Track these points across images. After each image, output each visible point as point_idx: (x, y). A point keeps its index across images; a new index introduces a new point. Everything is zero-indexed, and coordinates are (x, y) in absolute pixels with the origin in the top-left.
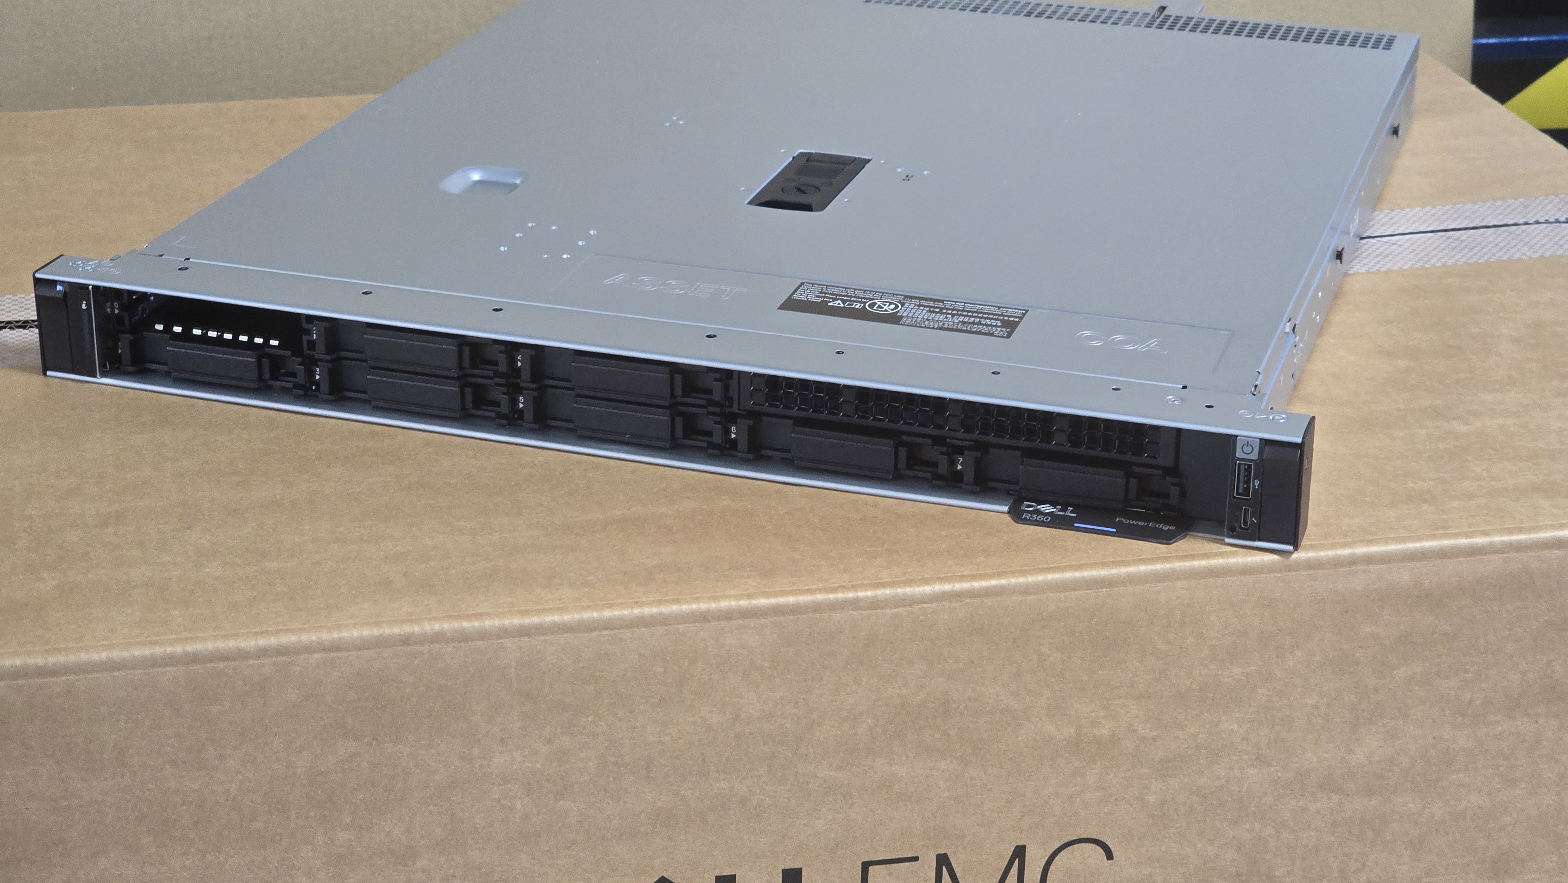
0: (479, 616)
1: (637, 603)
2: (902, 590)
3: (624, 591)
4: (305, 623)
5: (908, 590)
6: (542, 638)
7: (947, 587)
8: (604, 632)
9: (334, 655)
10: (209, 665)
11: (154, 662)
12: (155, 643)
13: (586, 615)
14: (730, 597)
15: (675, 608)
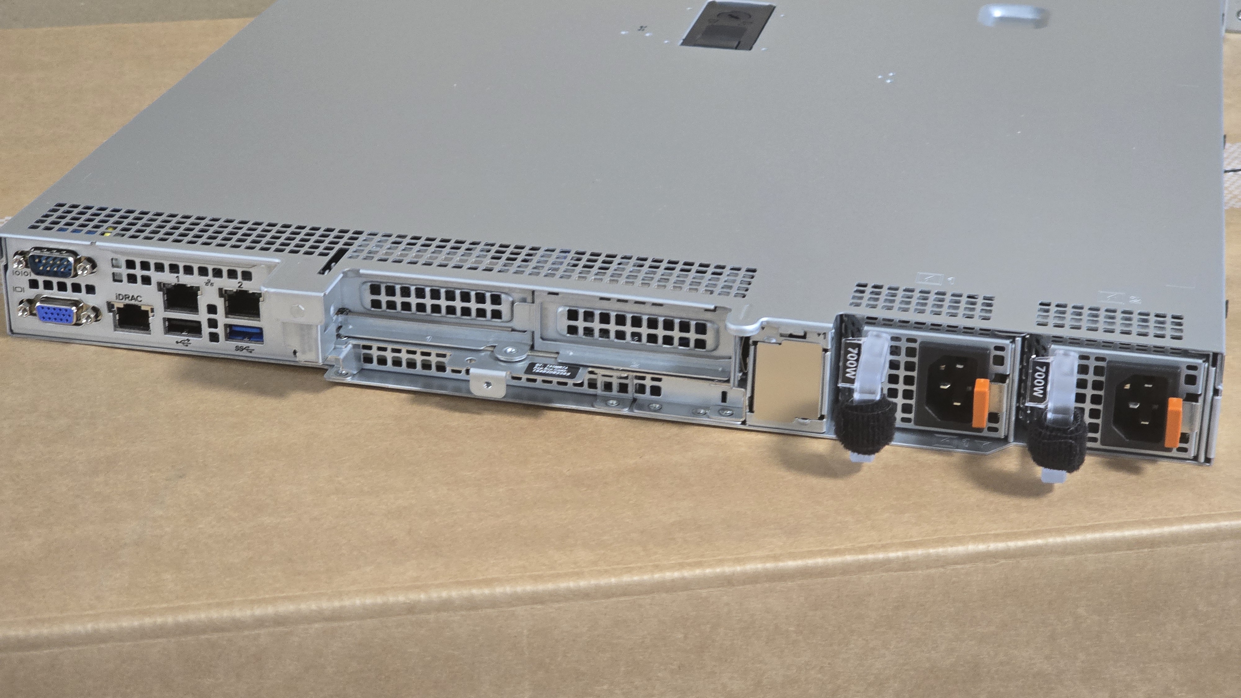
0: (488, 582)
1: (657, 566)
2: (934, 550)
3: (642, 553)
4: (304, 590)
5: (940, 550)
6: (556, 605)
7: (981, 547)
8: (622, 599)
9: (335, 624)
10: (203, 637)
11: (142, 634)
12: (145, 613)
13: (604, 581)
14: (754, 559)
15: (698, 572)
